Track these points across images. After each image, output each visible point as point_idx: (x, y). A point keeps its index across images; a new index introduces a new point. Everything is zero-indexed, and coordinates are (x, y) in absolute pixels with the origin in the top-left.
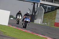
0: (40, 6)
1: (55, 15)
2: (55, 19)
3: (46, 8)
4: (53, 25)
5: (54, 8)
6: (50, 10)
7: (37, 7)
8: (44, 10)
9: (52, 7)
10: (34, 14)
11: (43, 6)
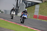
0: (22, 2)
1: (34, 9)
2: (34, 12)
3: (27, 4)
4: (33, 17)
5: (33, 4)
6: (30, 5)
7: (20, 3)
8: (25, 5)
9: (32, 3)
10: (17, 9)
11: (24, 2)
